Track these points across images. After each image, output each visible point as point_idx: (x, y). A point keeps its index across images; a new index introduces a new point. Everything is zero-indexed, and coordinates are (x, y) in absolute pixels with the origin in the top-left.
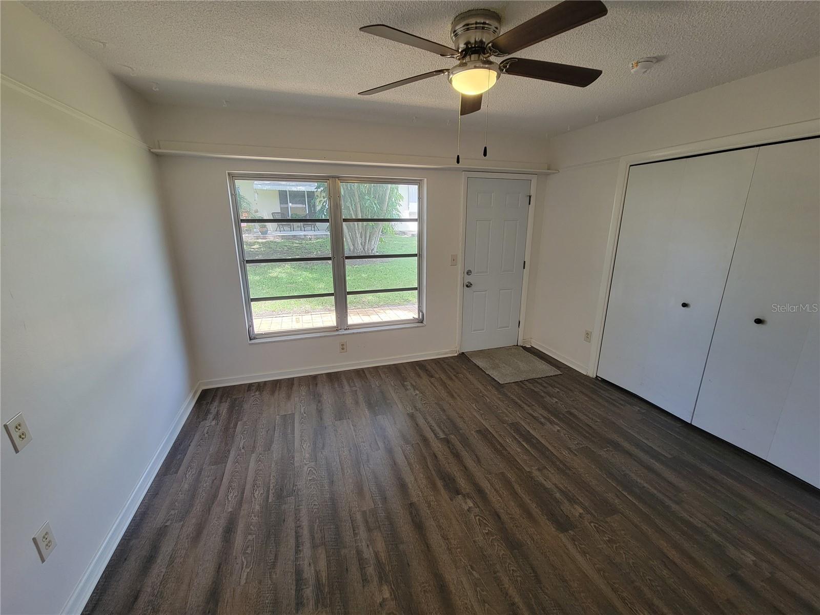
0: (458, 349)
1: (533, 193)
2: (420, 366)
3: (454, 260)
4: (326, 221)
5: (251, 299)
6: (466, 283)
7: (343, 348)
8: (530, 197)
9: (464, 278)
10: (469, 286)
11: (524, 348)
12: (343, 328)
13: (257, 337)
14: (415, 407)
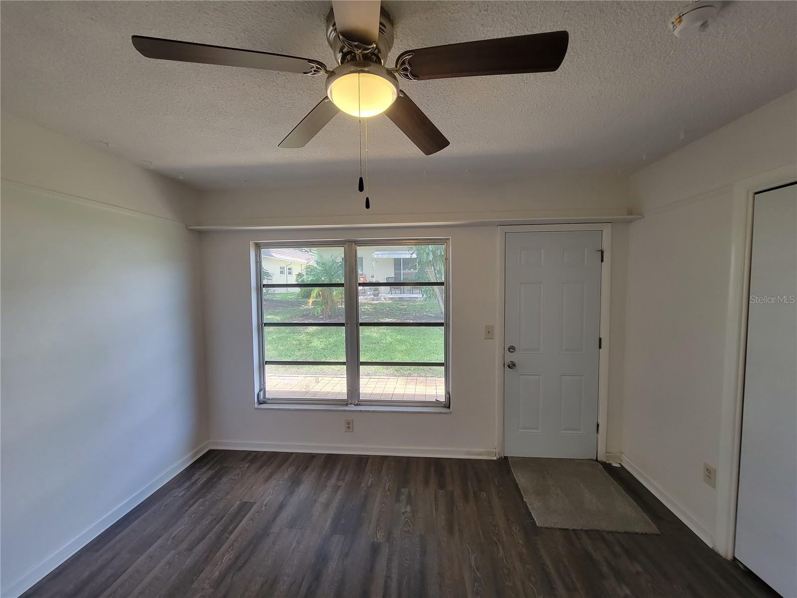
0: (497, 451)
1: (606, 247)
2: (437, 466)
3: (489, 332)
4: (341, 285)
5: (266, 362)
6: (508, 361)
7: (349, 426)
8: (602, 253)
9: (504, 355)
10: (512, 366)
11: (607, 467)
12: (353, 402)
13: (268, 401)
14: (389, 534)
